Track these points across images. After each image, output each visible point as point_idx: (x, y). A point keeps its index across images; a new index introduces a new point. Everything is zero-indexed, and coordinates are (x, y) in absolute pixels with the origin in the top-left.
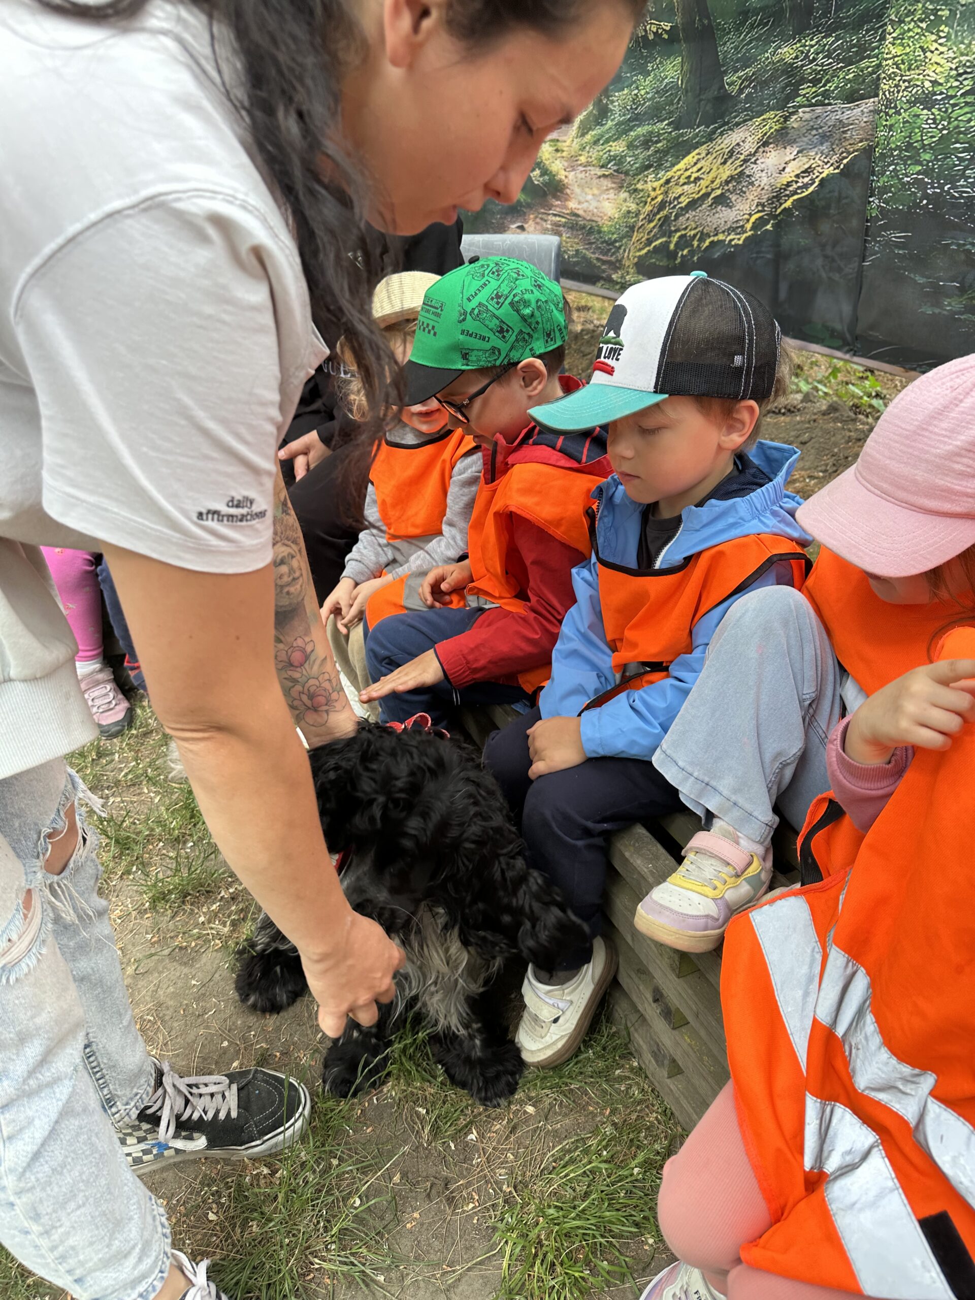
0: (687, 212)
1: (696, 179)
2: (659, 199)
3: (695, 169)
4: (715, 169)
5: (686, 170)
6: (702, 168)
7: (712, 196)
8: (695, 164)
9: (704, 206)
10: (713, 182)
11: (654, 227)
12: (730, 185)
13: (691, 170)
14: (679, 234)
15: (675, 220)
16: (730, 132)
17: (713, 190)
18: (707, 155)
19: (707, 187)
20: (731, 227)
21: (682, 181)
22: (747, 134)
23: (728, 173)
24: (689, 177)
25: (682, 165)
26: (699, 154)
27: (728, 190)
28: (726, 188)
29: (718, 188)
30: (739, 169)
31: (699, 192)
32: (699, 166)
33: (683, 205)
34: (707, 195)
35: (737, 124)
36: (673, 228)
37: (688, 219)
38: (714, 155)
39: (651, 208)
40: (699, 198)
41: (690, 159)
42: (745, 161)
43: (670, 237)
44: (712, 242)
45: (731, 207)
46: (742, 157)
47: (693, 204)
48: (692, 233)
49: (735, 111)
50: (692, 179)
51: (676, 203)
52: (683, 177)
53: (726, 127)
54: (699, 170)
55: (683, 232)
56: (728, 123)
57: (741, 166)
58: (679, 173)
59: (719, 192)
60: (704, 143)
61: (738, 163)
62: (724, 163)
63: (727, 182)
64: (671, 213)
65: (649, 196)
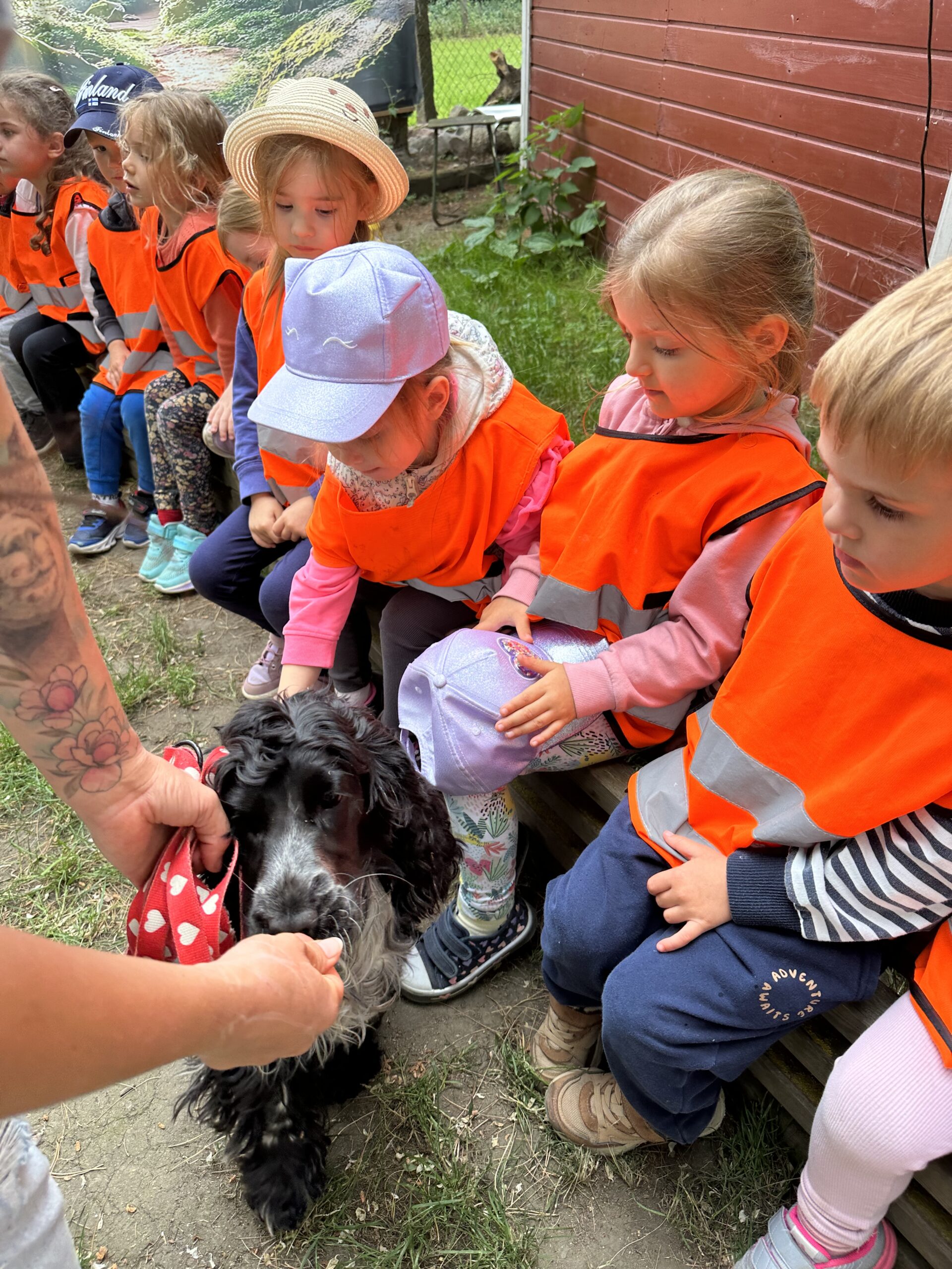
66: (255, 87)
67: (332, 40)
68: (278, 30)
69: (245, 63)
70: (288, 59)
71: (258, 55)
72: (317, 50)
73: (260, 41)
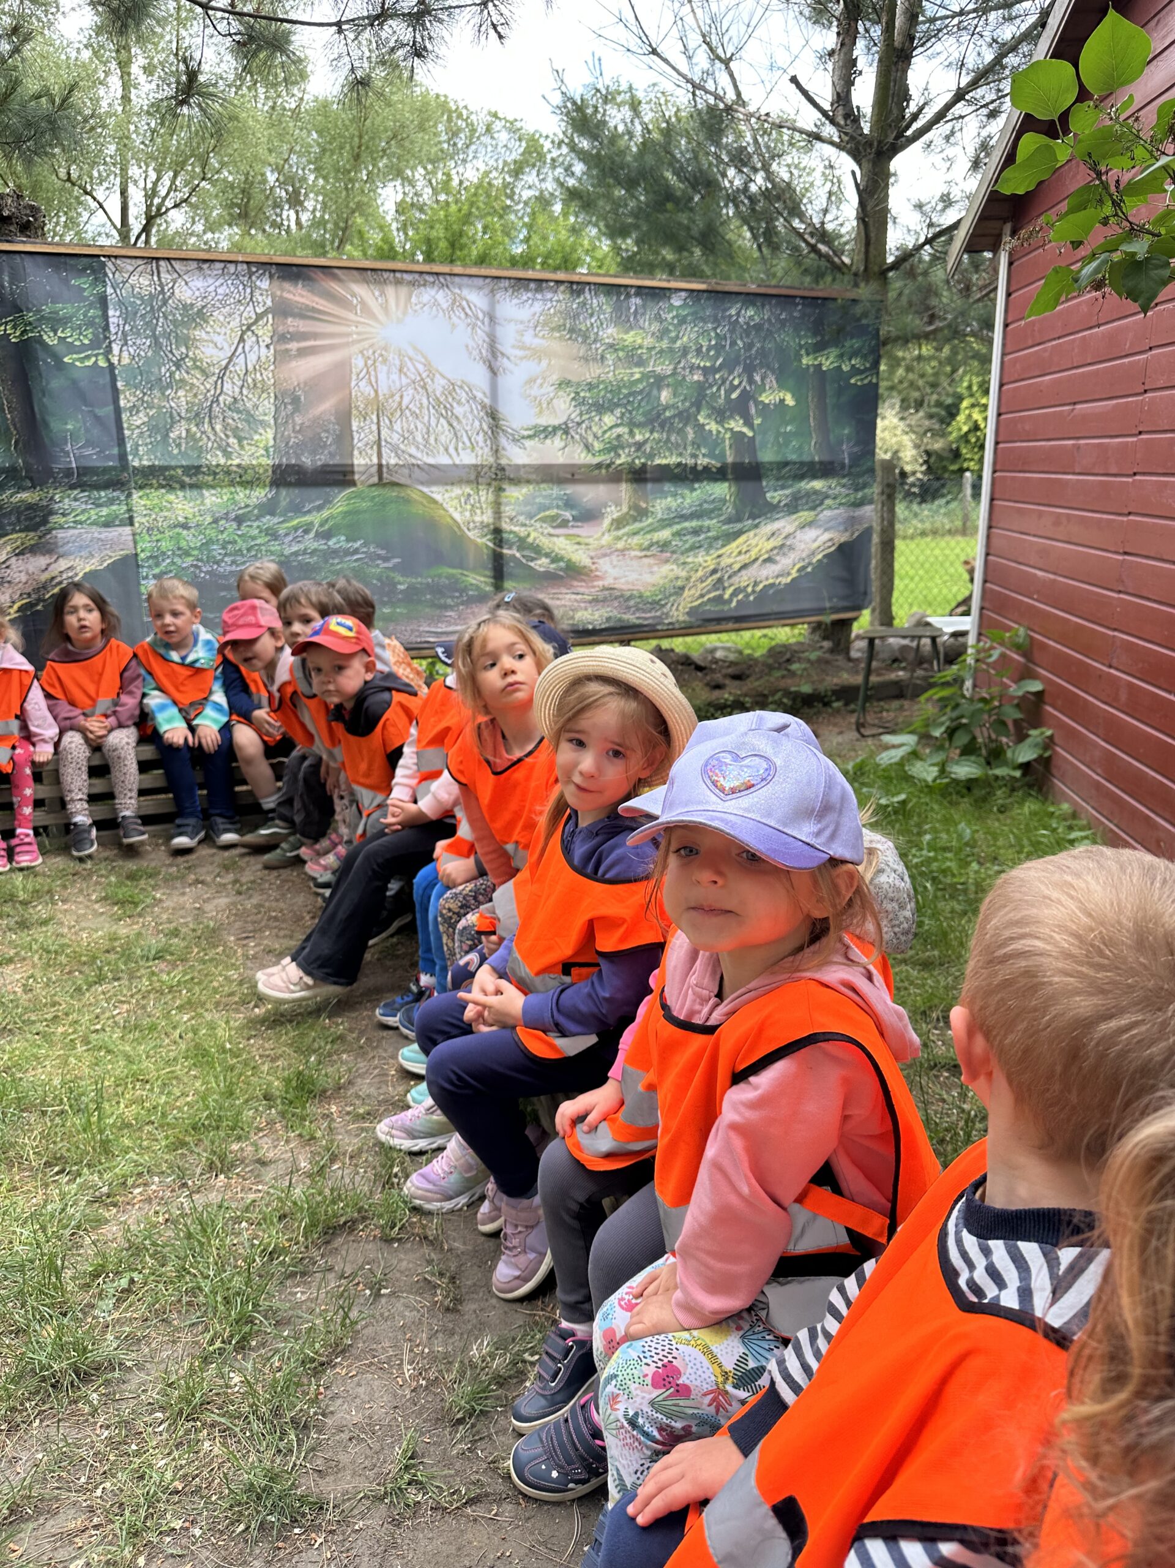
34: (756, 559)
47: (745, 566)
66: (682, 588)
68: (716, 538)
69: (674, 567)
70: (723, 564)
71: (690, 560)
73: (693, 548)
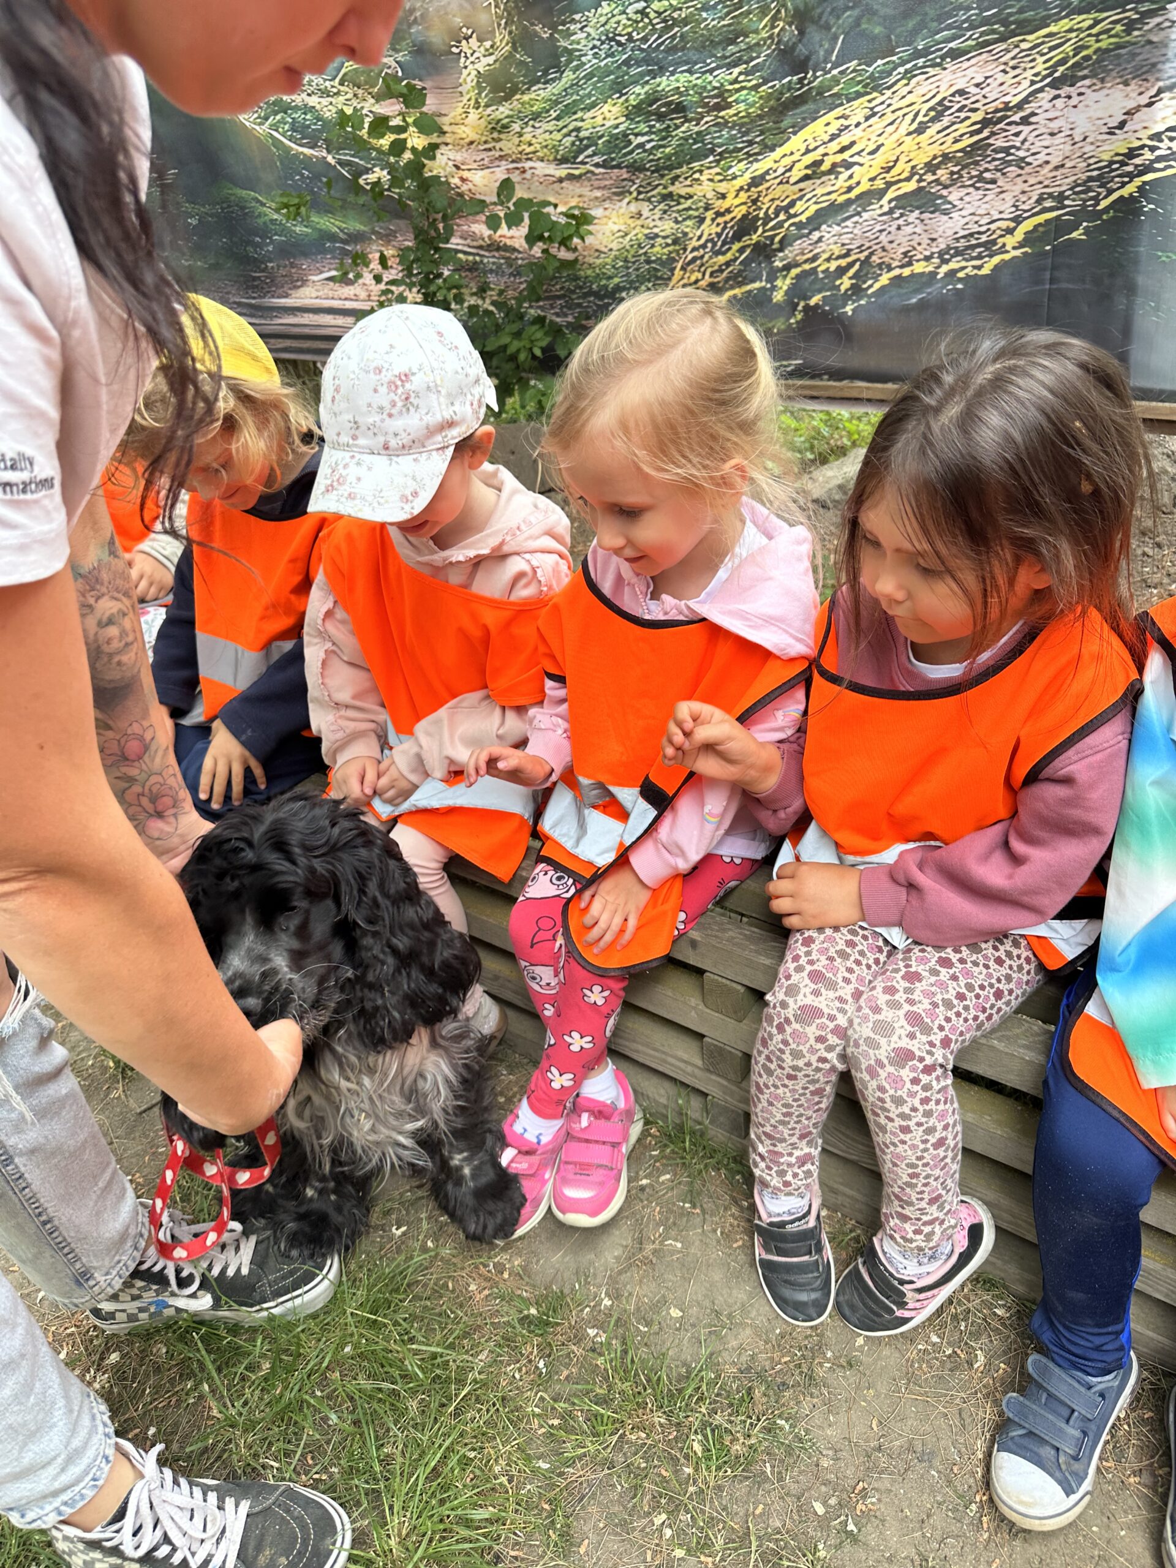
0: (818, 229)
1: (834, 165)
2: (739, 213)
3: (834, 146)
4: (889, 142)
5: (808, 151)
6: (853, 143)
7: (891, 194)
8: (833, 137)
9: (865, 215)
10: (888, 170)
11: (728, 264)
12: (939, 172)
13: (821, 150)
14: (794, 272)
15: (781, 250)
16: (932, 71)
17: (889, 185)
18: (867, 119)
19: (872, 179)
20: (949, 248)
21: (796, 174)
22: (993, 69)
23: (936, 149)
24: (817, 164)
25: (796, 143)
26: (844, 117)
27: (938, 182)
28: (929, 177)
29: (908, 179)
30: (967, 141)
31: (850, 189)
32: (845, 140)
33: (803, 218)
35: (955, 54)
36: (778, 264)
37: (820, 240)
38: (890, 117)
39: (715, 229)
40: (849, 202)
41: (818, 129)
42: (985, 123)
43: (771, 278)
44: (898, 280)
45: (946, 213)
46: (978, 116)
48: (833, 266)
49: (949, 27)
50: (825, 167)
51: (782, 217)
52: (798, 166)
53: (921, 62)
54: (843, 150)
55: (807, 267)
56: (925, 52)
57: (972, 134)
58: (787, 161)
59: (911, 186)
60: (859, 95)
61: (963, 128)
62: (920, 130)
63: (931, 167)
64: (772, 238)
65: (707, 208)
67: (921, 159)
72: (865, 186)
